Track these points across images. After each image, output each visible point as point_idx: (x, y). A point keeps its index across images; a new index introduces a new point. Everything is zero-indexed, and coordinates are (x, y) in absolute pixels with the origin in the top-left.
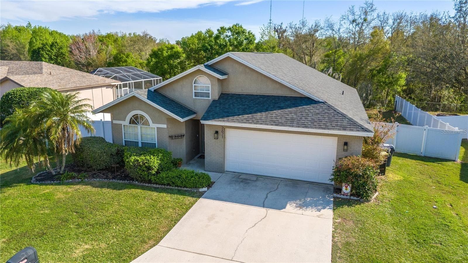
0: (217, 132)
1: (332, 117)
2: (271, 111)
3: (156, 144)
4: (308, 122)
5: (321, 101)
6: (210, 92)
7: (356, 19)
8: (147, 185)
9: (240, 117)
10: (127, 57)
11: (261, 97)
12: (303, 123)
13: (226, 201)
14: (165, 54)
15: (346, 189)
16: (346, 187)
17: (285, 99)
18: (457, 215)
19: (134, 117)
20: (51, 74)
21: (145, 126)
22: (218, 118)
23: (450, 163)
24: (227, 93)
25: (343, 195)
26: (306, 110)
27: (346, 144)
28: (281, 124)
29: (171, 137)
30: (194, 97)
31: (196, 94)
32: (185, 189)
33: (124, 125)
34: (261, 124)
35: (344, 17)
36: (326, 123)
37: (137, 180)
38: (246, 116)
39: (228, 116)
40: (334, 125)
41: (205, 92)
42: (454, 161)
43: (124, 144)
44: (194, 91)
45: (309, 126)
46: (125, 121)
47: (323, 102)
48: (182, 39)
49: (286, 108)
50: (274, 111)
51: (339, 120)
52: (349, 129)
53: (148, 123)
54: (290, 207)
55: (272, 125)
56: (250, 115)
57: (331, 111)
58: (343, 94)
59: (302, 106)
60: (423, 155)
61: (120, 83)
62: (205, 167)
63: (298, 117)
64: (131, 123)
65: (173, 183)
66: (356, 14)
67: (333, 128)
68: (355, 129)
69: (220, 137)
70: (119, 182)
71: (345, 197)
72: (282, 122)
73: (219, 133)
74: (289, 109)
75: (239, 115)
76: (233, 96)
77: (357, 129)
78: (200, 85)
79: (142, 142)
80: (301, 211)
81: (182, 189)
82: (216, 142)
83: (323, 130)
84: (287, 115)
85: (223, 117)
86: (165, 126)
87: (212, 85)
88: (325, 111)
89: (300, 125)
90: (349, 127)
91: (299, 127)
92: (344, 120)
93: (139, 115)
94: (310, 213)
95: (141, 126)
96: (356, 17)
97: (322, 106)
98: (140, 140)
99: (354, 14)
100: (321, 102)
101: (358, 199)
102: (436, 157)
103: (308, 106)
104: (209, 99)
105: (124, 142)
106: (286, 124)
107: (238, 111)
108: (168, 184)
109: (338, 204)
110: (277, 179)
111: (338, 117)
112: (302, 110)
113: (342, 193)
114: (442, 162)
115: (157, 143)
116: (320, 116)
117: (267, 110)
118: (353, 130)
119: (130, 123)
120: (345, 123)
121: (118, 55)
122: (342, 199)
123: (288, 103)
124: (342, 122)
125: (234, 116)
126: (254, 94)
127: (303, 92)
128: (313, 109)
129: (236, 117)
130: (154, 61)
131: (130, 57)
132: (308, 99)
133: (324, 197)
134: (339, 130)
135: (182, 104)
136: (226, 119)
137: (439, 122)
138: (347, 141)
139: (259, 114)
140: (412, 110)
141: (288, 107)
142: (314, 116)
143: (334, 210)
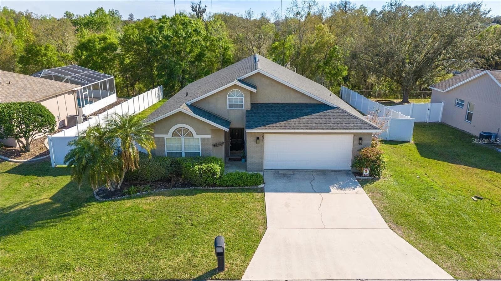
0: (258, 138)
1: (348, 119)
2: (300, 117)
3: (199, 152)
4: (333, 124)
5: (335, 106)
6: (243, 103)
7: (299, 11)
8: (211, 188)
9: (278, 124)
10: (46, 49)
11: (287, 106)
12: (330, 126)
13: (282, 192)
14: (98, 46)
15: (366, 172)
16: (366, 170)
17: (307, 106)
18: (433, 180)
19: (177, 130)
20: (10, 83)
21: (189, 138)
22: (260, 127)
23: (407, 144)
24: (255, 103)
25: (365, 177)
26: (327, 115)
27: (360, 139)
28: (313, 128)
29: (214, 145)
30: (228, 108)
31: (231, 106)
32: (246, 187)
33: (166, 138)
34: (298, 129)
35: (289, 10)
36: (346, 124)
37: (201, 185)
38: (282, 123)
39: (267, 124)
40: (353, 126)
41: (239, 104)
42: (409, 142)
43: (166, 156)
44: (228, 103)
45: (335, 128)
46: (168, 134)
47: (337, 108)
48: (65, 13)
49: (311, 114)
50: (303, 117)
51: (354, 121)
52: (364, 128)
53: (191, 134)
54: (333, 190)
55: (307, 129)
56: (285, 122)
57: (346, 115)
58: (331, 95)
59: (323, 111)
60: (388, 140)
61: (80, 88)
62: (247, 168)
63: (323, 121)
64: (174, 136)
65: (236, 184)
66: (299, 6)
67: (352, 128)
68: (368, 128)
69: (261, 141)
70: (184, 189)
71: (366, 178)
72: (314, 126)
73: (259, 138)
74: (314, 115)
75: (276, 123)
76: (262, 105)
77: (370, 128)
78: (234, 98)
79: (185, 152)
80: (342, 192)
81: (244, 187)
82: (257, 146)
83: (347, 130)
84: (314, 119)
85: (264, 125)
86: (209, 136)
87: (245, 98)
88: (342, 115)
89: (328, 128)
90: (363, 126)
91: (328, 129)
92: (357, 121)
93: (182, 128)
94: (349, 192)
95: (185, 138)
96: (300, 10)
97: (337, 110)
98: (184, 151)
99: (297, 6)
100: (335, 108)
101: (372, 178)
102: (396, 140)
103: (327, 112)
104: (242, 109)
105: (166, 153)
106: (317, 128)
107: (273, 119)
108: (232, 186)
109: (363, 183)
110: (309, 171)
111: (352, 119)
112: (324, 115)
113: (363, 175)
114: (403, 144)
115: (201, 152)
116: (339, 119)
117: (296, 117)
118: (366, 129)
119: (172, 136)
120: (359, 123)
121: (34, 48)
122: (363, 179)
123: (310, 109)
124: (356, 123)
125: (272, 123)
126: (279, 103)
127: (321, 100)
128: (332, 113)
129: (275, 124)
130: (85, 54)
131: (50, 49)
132: (325, 105)
133: (350, 180)
134: (357, 129)
135: (219, 116)
136: (267, 127)
137: (392, 111)
138: (361, 137)
139: (292, 120)
140: (356, 98)
141: (312, 113)
142: (335, 119)
143: (363, 187)
